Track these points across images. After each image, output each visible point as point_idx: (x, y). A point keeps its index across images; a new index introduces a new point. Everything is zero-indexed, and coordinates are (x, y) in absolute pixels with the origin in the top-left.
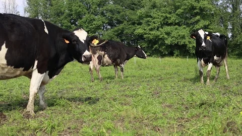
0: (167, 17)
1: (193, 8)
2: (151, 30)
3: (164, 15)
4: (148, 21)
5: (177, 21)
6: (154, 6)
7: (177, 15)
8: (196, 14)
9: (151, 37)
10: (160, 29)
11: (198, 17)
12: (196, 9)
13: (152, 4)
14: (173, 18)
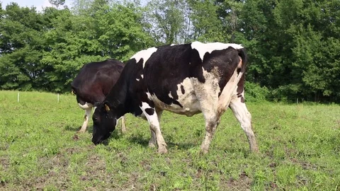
0: (86, 44)
1: (121, 35)
2: (64, 58)
3: (83, 40)
4: (61, 47)
5: (99, 50)
6: (68, 28)
7: (99, 41)
8: (125, 43)
9: (64, 68)
10: (77, 58)
11: (127, 47)
12: (124, 36)
13: (66, 24)
14: (94, 45)
